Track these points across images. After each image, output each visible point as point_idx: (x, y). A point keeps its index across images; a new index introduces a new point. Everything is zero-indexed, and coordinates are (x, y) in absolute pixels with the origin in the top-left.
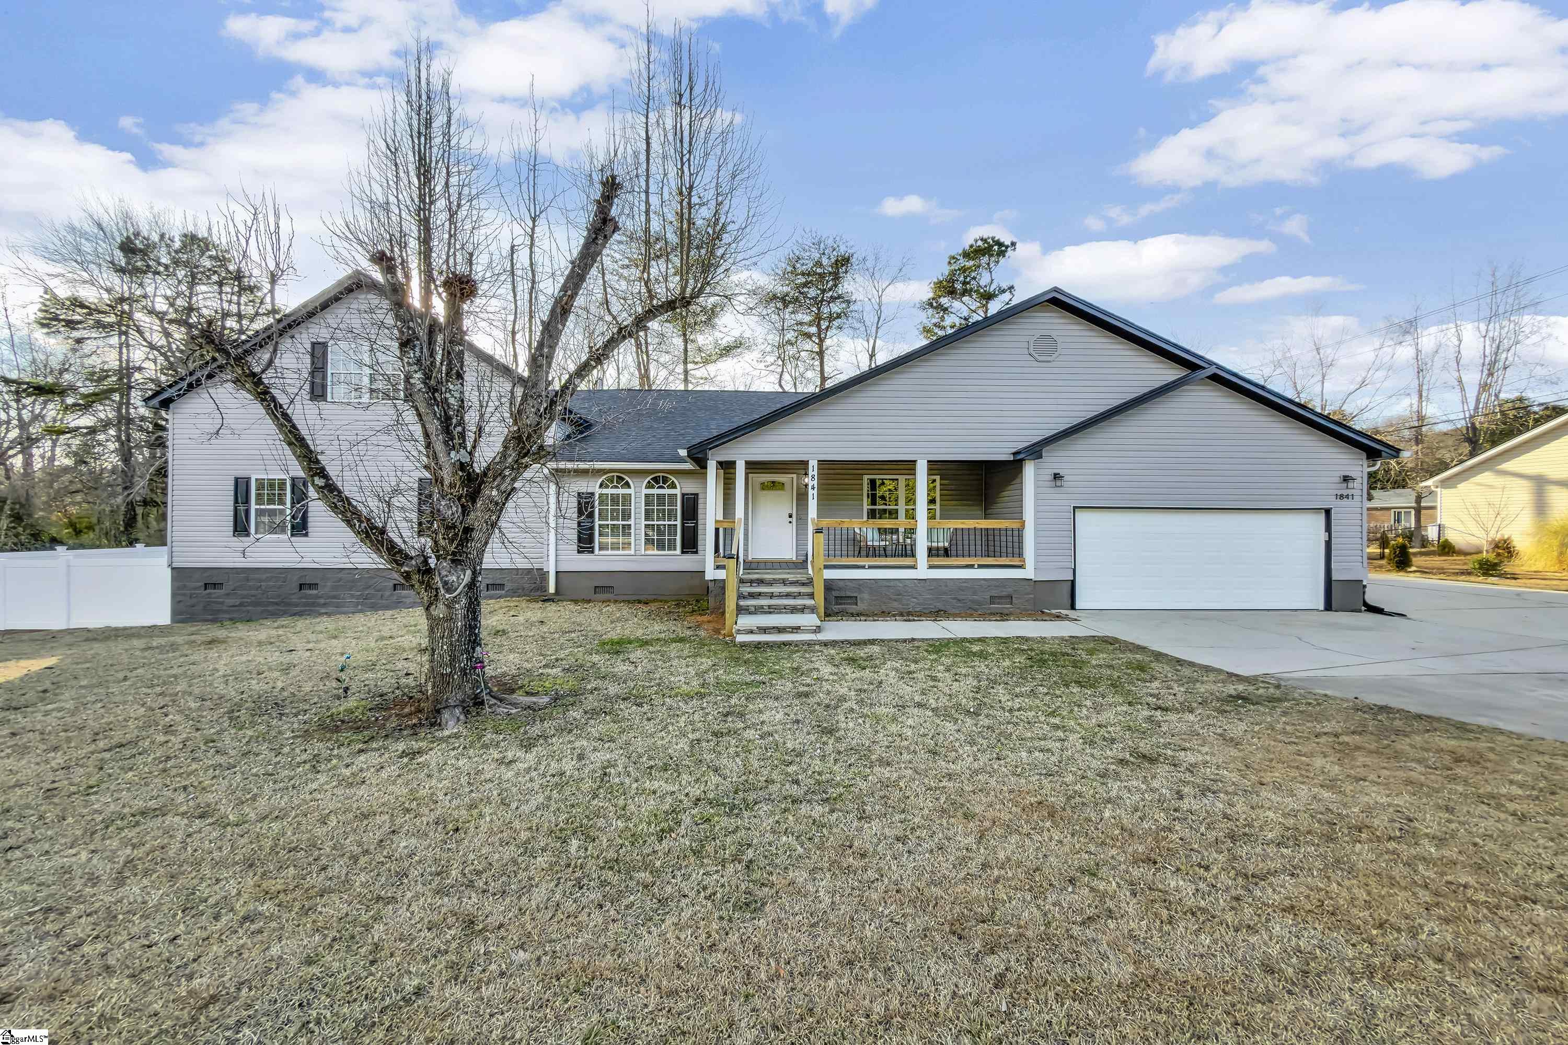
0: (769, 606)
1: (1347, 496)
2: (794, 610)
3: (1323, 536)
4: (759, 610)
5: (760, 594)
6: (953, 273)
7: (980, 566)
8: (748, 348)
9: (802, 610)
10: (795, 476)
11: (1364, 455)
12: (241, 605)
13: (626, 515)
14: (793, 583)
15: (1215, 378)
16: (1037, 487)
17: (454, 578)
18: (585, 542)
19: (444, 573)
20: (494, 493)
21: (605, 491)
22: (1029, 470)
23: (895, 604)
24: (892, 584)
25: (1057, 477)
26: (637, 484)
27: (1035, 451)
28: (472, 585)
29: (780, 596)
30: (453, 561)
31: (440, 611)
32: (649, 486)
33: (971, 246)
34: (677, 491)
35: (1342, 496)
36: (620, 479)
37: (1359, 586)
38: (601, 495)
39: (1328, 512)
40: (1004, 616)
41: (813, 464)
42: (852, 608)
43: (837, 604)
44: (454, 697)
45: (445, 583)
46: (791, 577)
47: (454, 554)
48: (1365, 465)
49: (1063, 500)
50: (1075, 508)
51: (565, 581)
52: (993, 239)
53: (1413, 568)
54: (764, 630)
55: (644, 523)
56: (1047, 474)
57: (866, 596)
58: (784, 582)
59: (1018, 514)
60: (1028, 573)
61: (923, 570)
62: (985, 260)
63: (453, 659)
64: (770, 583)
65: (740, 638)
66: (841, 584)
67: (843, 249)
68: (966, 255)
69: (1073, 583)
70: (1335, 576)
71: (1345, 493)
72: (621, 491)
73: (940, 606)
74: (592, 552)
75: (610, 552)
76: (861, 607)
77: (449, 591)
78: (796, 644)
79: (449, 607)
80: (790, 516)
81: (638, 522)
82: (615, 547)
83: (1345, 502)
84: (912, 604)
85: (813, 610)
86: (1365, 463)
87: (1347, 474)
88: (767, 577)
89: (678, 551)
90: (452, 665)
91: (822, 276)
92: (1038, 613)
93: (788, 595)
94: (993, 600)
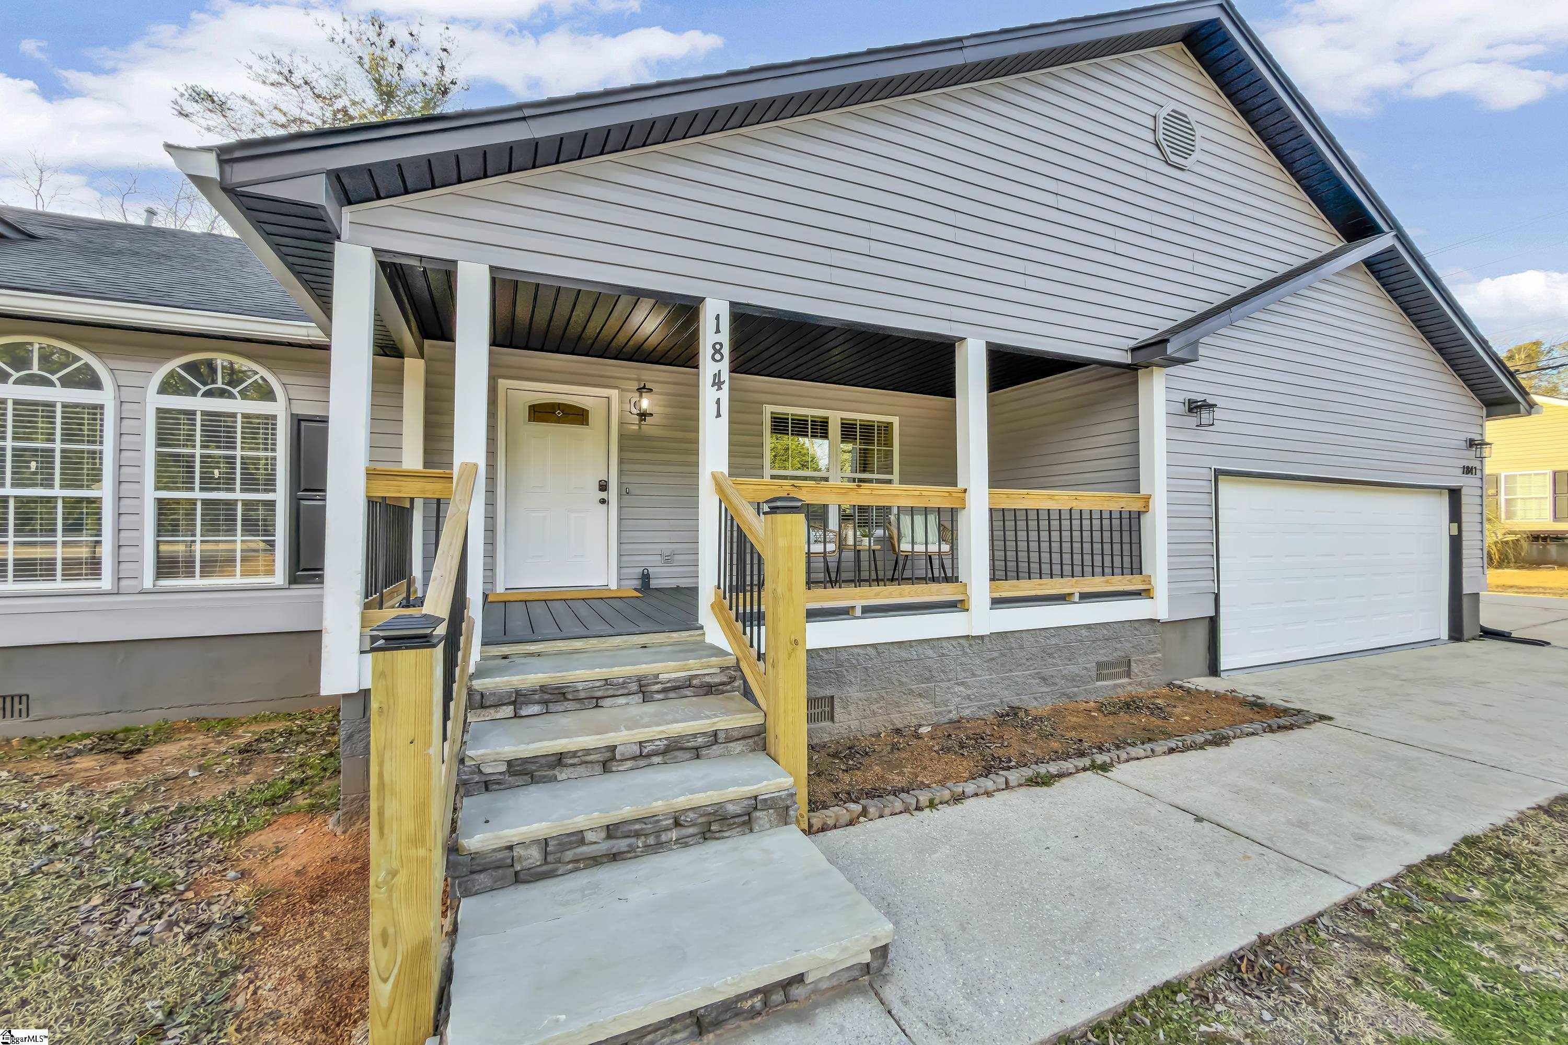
1: (1472, 470)
3: (1448, 529)
7: (1084, 597)
10: (614, 393)
11: (1485, 410)
13: (81, 471)
16: (1166, 425)
22: (1151, 387)
24: (913, 653)
26: (129, 377)
34: (278, 409)
35: (1468, 470)
37: (1476, 601)
39: (1453, 492)
49: (1202, 455)
50: (1218, 473)
55: (151, 493)
56: (1179, 401)
60: (1156, 605)
61: (980, 611)
69: (1213, 623)
70: (1465, 588)
71: (1471, 464)
72: (61, 395)
73: (1010, 698)
80: (603, 487)
81: (129, 491)
82: (32, 571)
83: (1471, 479)
87: (1471, 436)
89: (279, 577)
94: (1102, 670)
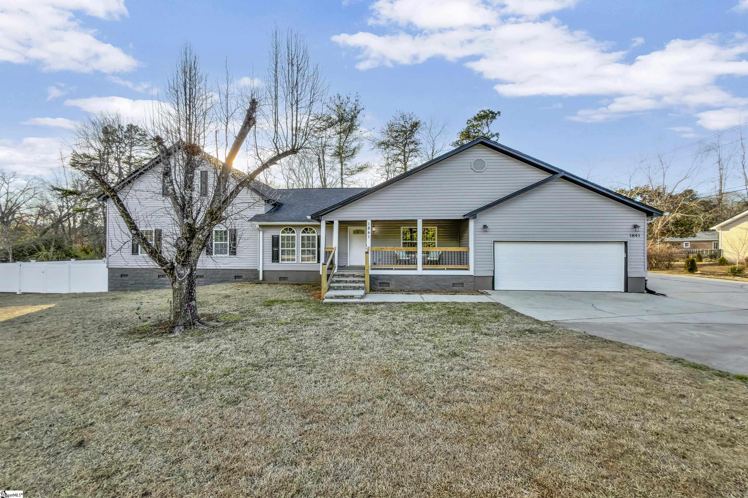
0: (344, 287)
1: (636, 235)
2: (355, 288)
3: (624, 255)
4: (339, 288)
5: (341, 281)
6: (468, 128)
7: (447, 269)
8: (371, 167)
9: (358, 288)
11: (645, 214)
12: (135, 284)
13: (293, 245)
14: (357, 276)
15: (564, 178)
16: (475, 232)
17: (183, 272)
18: (275, 258)
19: (178, 270)
20: (200, 236)
21: (283, 235)
22: (471, 224)
23: (407, 287)
24: (405, 277)
25: (485, 227)
26: (298, 231)
27: (474, 214)
28: (190, 275)
29: (350, 282)
30: (183, 265)
31: (177, 286)
32: (304, 232)
33: (478, 115)
34: (316, 235)
35: (633, 235)
36: (289, 229)
37: (643, 280)
38: (282, 236)
39: (626, 243)
40: (456, 292)
41: (369, 222)
42: (387, 288)
43: (380, 286)
44: (181, 322)
45: (179, 274)
46: (357, 274)
47: (183, 261)
48: (646, 220)
49: (488, 238)
50: (494, 241)
51: (266, 274)
52: (489, 110)
53: (699, 272)
54: (338, 297)
55: (301, 249)
56: (481, 226)
57: (393, 283)
58: (354, 276)
59: (467, 245)
60: (471, 272)
61: (420, 271)
62: (484, 121)
63: (181, 305)
64: (347, 276)
65: (326, 301)
66: (382, 277)
67: (414, 120)
68: (475, 119)
69: (493, 277)
70: (630, 275)
71: (635, 233)
72: (291, 235)
73: (428, 287)
74: (278, 262)
75: (286, 262)
76: (391, 287)
77: (181, 277)
78: (349, 303)
79: (180, 284)
81: (298, 248)
82: (288, 260)
83: (635, 238)
85: (363, 288)
86: (646, 219)
87: (635, 224)
88: (346, 273)
89: (316, 262)
90: (181, 309)
91: (405, 132)
92: (476, 291)
93: (354, 282)
94: (454, 285)
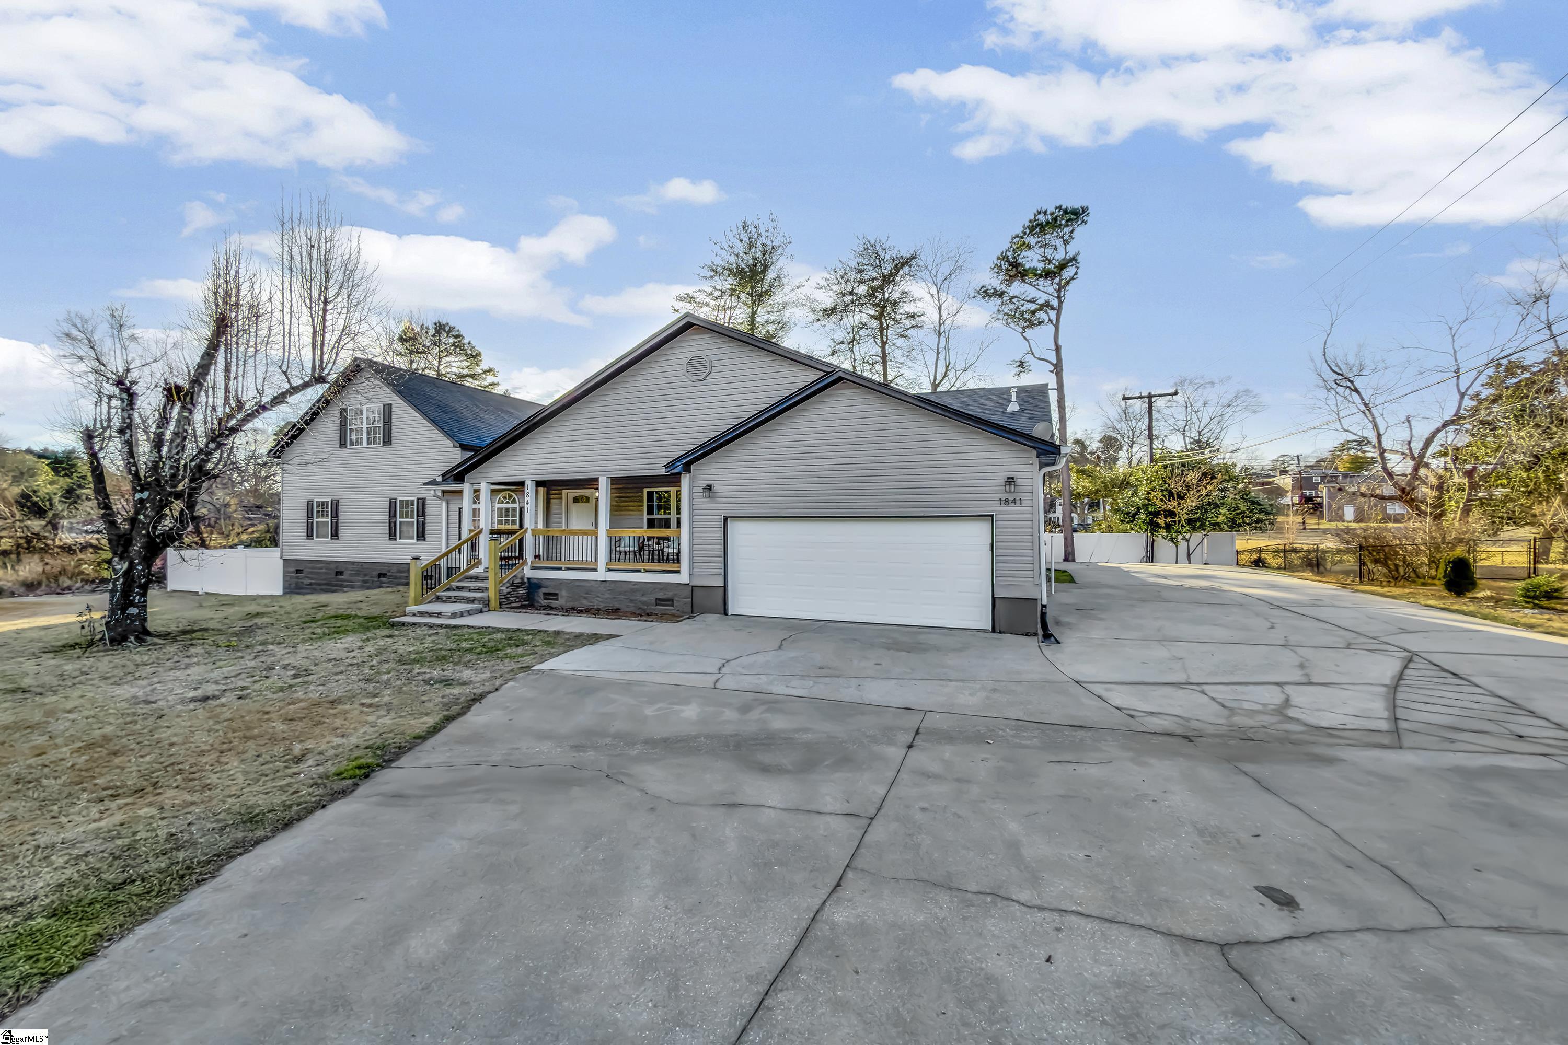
0: (455, 597)
1: (1014, 501)
2: (468, 601)
4: (448, 600)
5: (463, 588)
7: (647, 571)
9: (473, 601)
11: (1034, 452)
12: (311, 584)
15: (848, 380)
16: (693, 497)
22: (685, 480)
23: (585, 602)
24: (582, 584)
25: (709, 488)
29: (475, 590)
34: (517, 506)
35: (1005, 501)
39: (992, 519)
41: (528, 483)
43: (545, 599)
48: (1036, 464)
49: (713, 511)
50: (726, 517)
54: (421, 614)
56: (700, 486)
60: (683, 578)
61: (602, 572)
65: (399, 619)
66: (547, 583)
69: (725, 587)
70: (1002, 593)
71: (1011, 497)
73: (617, 605)
76: (561, 602)
83: (1012, 508)
84: (597, 603)
86: (1036, 461)
87: (1012, 475)
94: (658, 602)
